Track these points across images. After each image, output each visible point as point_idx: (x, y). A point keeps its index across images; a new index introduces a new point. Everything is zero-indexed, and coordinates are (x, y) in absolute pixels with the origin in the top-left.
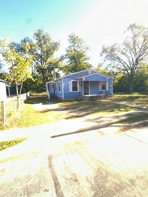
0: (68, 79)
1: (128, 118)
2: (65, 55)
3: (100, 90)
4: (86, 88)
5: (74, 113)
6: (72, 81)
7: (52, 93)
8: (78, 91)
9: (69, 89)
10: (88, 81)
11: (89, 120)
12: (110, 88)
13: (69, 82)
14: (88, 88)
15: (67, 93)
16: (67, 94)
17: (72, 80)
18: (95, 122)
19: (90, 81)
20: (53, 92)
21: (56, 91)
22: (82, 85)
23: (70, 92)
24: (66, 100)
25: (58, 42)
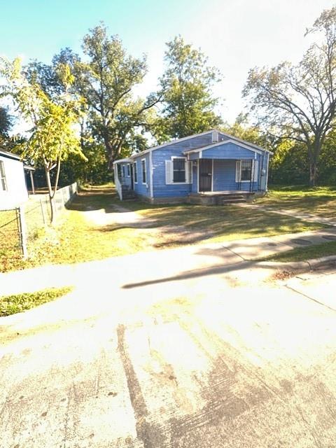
0: (164, 154)
1: (295, 249)
2: (158, 94)
3: (237, 181)
4: (205, 175)
5: (175, 235)
6: (174, 159)
7: (127, 187)
8: (187, 182)
9: (165, 177)
10: (211, 160)
11: (207, 252)
12: (261, 175)
13: (166, 161)
14: (210, 176)
15: (159, 186)
16: (161, 189)
17: (173, 157)
18: (220, 256)
19: (215, 160)
20: (129, 183)
21: (136, 181)
22: (195, 168)
23: (167, 183)
24: (158, 203)
25: (142, 61)
